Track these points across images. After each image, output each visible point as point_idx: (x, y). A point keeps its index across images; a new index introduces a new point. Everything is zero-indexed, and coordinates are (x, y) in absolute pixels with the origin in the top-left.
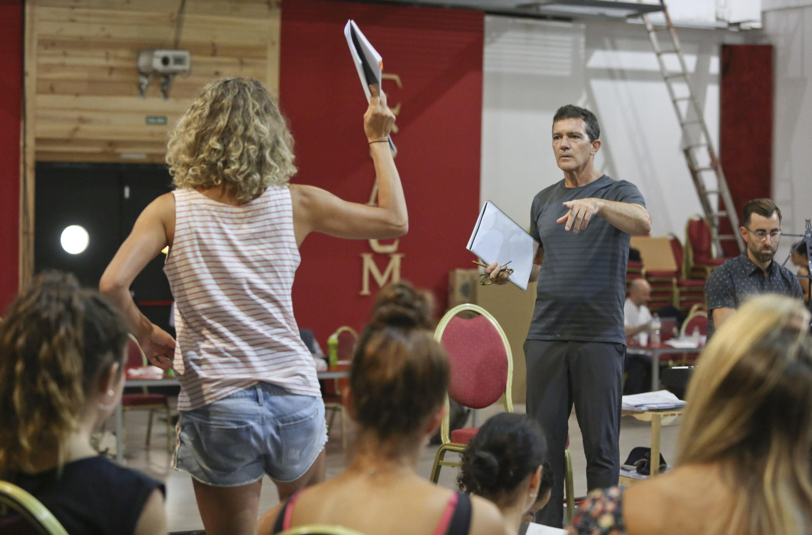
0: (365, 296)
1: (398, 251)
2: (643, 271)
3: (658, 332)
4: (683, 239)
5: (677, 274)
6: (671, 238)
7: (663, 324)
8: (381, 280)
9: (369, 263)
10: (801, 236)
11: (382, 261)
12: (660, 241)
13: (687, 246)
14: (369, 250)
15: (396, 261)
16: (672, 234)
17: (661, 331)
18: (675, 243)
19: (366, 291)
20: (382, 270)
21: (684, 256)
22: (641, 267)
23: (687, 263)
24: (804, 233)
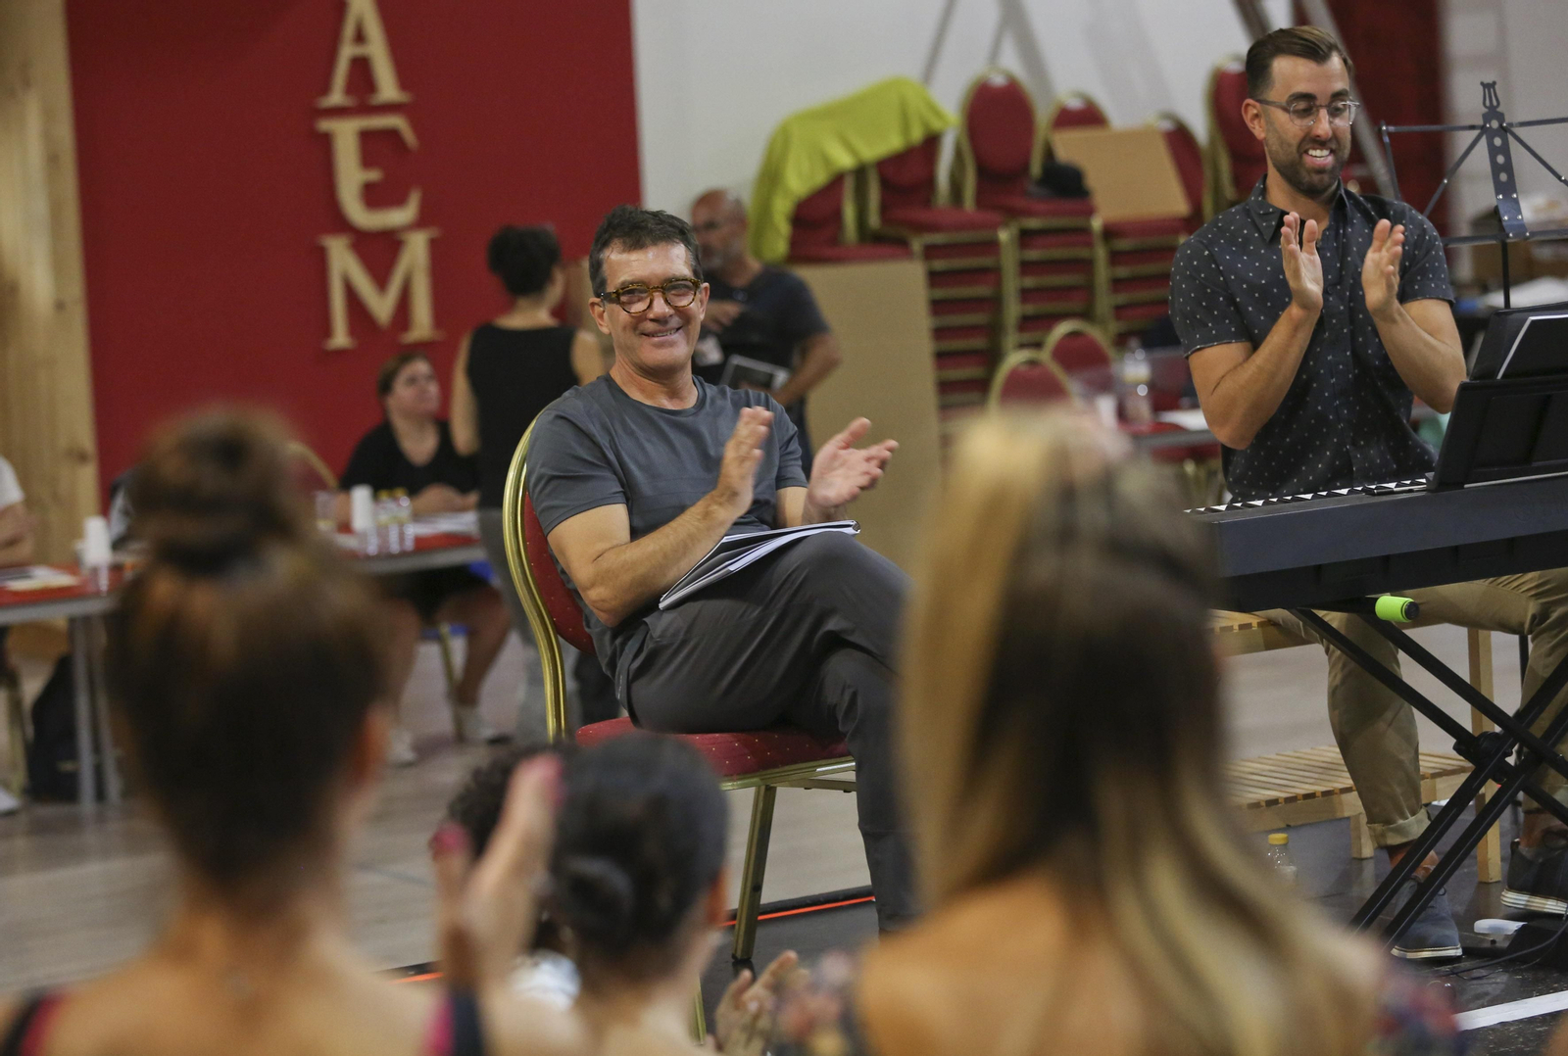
0: (340, 353)
1: (421, 223)
2: (1097, 223)
3: (1143, 391)
4: (1200, 124)
5: (1192, 222)
6: (1167, 125)
7: (1154, 366)
8: (382, 307)
9: (342, 260)
10: (1472, 127)
11: (378, 251)
12: (1136, 138)
13: (1212, 142)
14: (340, 224)
15: (416, 251)
16: (1169, 116)
17: (1152, 385)
18: (1179, 138)
19: (340, 337)
20: (380, 277)
21: (1208, 173)
22: (1090, 212)
23: (1217, 189)
24: (1480, 122)
